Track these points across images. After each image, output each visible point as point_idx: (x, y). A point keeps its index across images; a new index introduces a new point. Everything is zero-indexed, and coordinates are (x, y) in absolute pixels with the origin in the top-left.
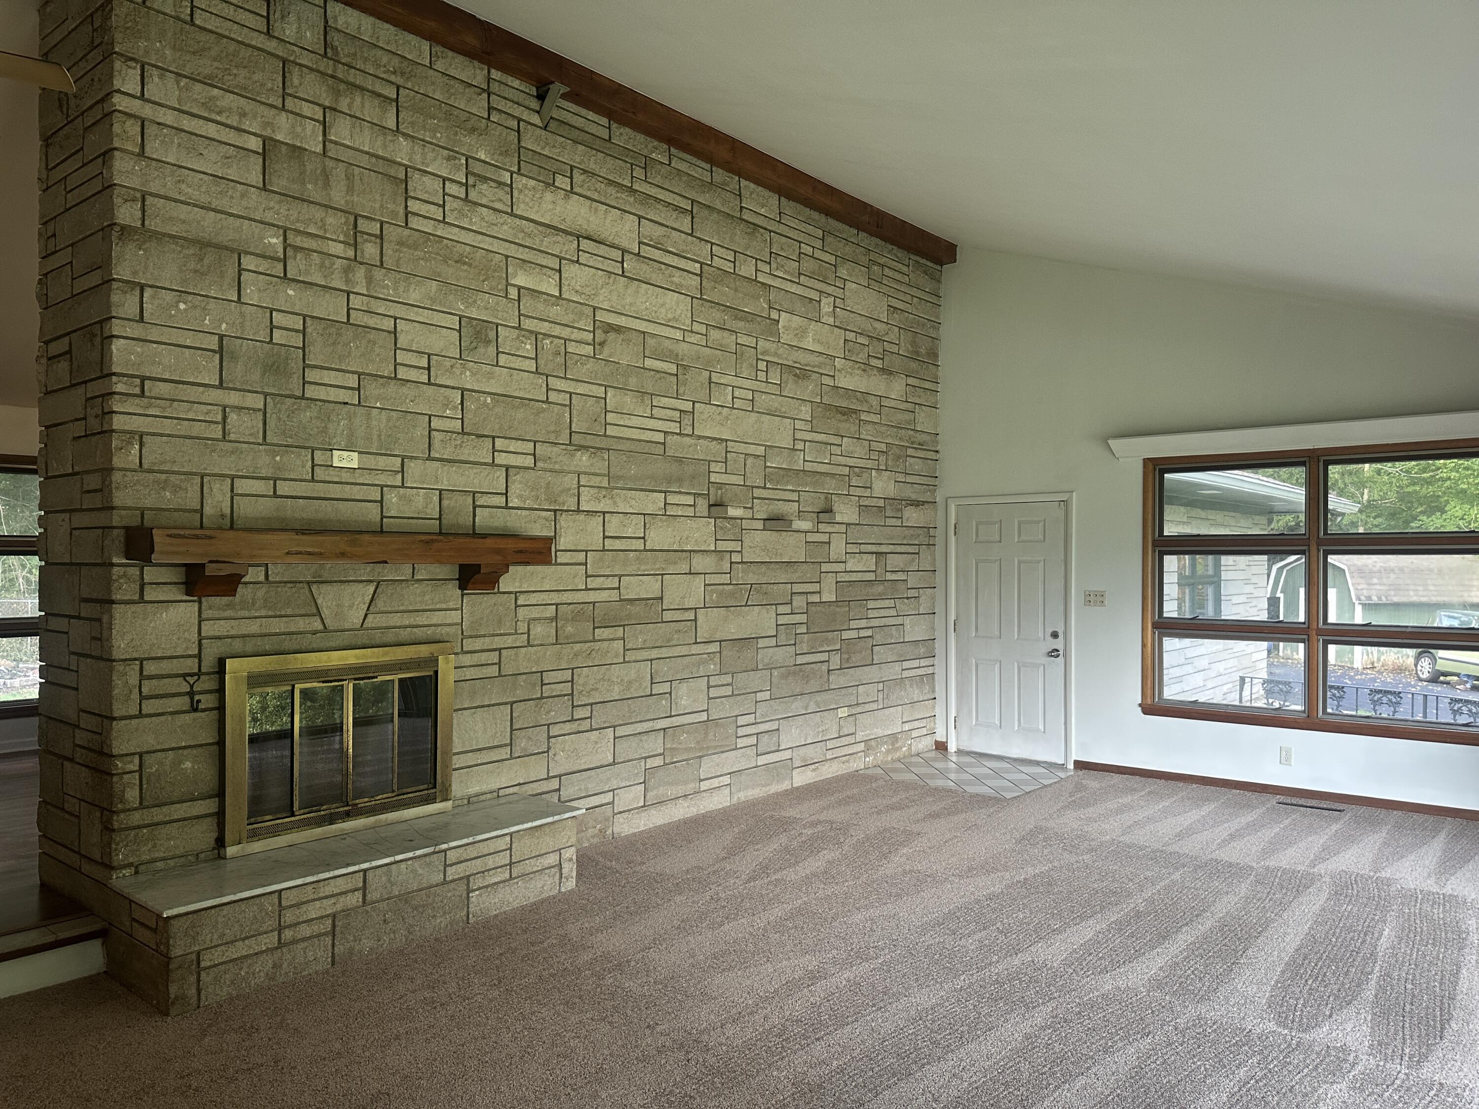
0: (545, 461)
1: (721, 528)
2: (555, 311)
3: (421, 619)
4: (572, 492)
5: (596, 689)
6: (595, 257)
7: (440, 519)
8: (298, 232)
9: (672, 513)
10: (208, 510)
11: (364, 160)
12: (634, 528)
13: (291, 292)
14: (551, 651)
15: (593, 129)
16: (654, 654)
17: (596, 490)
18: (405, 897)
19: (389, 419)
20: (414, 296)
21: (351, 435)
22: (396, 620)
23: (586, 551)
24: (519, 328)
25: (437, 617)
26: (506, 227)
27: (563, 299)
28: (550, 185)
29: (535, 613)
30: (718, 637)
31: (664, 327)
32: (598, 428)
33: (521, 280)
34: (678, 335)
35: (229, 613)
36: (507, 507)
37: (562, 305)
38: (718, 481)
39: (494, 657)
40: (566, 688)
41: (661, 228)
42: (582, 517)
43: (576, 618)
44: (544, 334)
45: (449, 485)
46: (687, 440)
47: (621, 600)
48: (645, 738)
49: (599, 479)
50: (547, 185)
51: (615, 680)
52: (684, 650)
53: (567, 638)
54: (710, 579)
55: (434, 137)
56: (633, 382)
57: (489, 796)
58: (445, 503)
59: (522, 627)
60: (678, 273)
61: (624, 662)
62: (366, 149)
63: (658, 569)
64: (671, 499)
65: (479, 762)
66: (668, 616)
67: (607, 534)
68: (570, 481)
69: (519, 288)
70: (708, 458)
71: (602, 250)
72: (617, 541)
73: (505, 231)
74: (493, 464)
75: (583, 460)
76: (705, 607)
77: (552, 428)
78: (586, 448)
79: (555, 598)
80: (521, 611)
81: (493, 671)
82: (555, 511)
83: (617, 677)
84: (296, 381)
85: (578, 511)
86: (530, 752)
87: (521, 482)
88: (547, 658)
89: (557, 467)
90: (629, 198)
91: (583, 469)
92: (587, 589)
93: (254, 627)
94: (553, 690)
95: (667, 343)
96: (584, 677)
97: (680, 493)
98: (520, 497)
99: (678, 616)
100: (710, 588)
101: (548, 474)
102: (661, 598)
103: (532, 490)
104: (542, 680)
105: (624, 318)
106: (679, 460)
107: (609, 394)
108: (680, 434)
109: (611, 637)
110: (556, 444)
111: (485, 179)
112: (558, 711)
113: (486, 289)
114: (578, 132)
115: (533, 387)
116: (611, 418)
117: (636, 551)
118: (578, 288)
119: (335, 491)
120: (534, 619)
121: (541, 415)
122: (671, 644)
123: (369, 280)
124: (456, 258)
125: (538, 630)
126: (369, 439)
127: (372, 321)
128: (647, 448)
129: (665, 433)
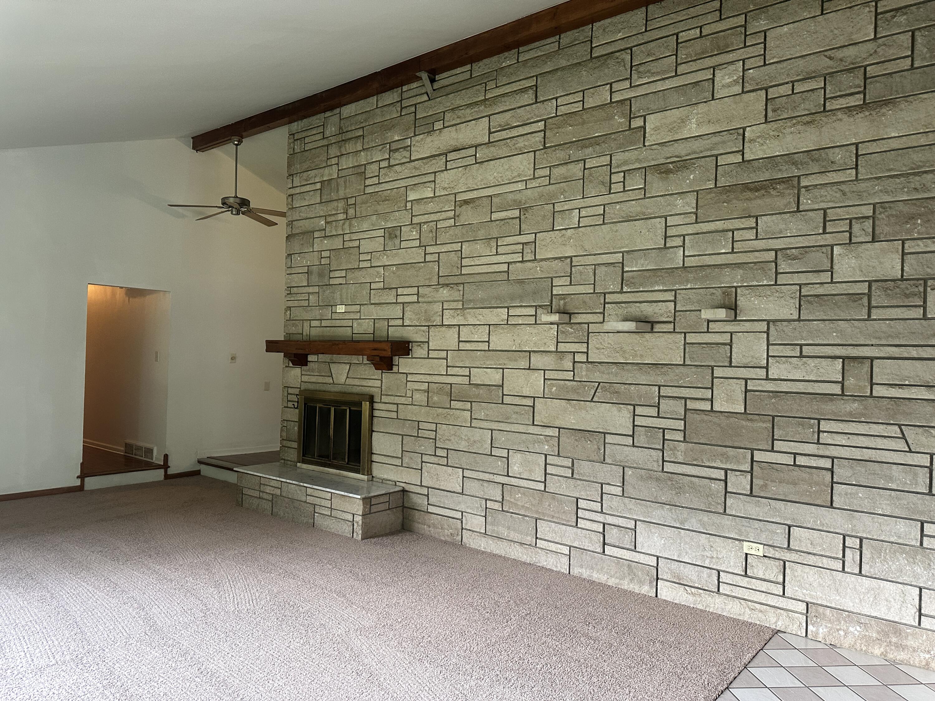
0: (423, 297)
1: (563, 332)
2: (431, 207)
3: (364, 383)
4: (438, 314)
5: (450, 440)
6: (456, 161)
7: (373, 334)
8: (330, 215)
9: (513, 323)
10: (304, 334)
11: (350, 171)
12: (481, 334)
13: (326, 242)
14: (424, 410)
15: (461, 78)
16: (494, 426)
17: (453, 311)
18: (292, 500)
19: (355, 288)
20: (365, 226)
21: (341, 298)
22: (357, 382)
23: (447, 351)
24: (412, 224)
25: (371, 383)
26: (405, 171)
27: (436, 197)
28: (430, 132)
29: (416, 386)
30: (557, 424)
31: (509, 185)
32: (456, 271)
33: (412, 196)
34: (521, 186)
35: (308, 373)
36: (403, 326)
37: (436, 201)
38: (561, 293)
39: (394, 408)
40: (432, 435)
41: (507, 113)
42: (444, 329)
43: (440, 391)
44: (424, 223)
45: (377, 316)
46: (529, 264)
47: (470, 384)
48: (485, 484)
49: (455, 303)
50: (429, 132)
51: (463, 437)
52: (522, 429)
53: (434, 403)
54: (549, 375)
55: (376, 142)
56: (481, 234)
57: (391, 483)
58: (376, 325)
59: (409, 394)
60: (520, 139)
61: (471, 427)
62: (351, 166)
63: (500, 364)
64: (512, 312)
65: (386, 462)
66: (507, 400)
67: (461, 339)
68: (438, 307)
69: (412, 201)
70: (551, 276)
71: (463, 153)
72: (468, 344)
73: (406, 173)
74: (396, 303)
75: (445, 293)
76: (544, 398)
77: (428, 277)
78: (447, 285)
79: (429, 378)
80: (409, 383)
81: (394, 415)
82: (428, 326)
83: (465, 436)
84: (327, 278)
85: (443, 325)
86: (411, 466)
87: (410, 311)
88: (421, 414)
89: (430, 299)
90: (481, 108)
91: (446, 299)
92: (447, 375)
93: (313, 379)
94: (424, 434)
95: (511, 196)
96: (442, 429)
97: (521, 306)
98: (410, 319)
99: (517, 401)
100: (549, 382)
101: (425, 304)
102: (502, 386)
103: (416, 315)
104: (418, 426)
105: (475, 192)
106: (521, 282)
107: (464, 247)
108: (522, 262)
109: (461, 408)
110: (430, 286)
111: (397, 150)
112: (427, 447)
113: (396, 209)
114: (450, 87)
115: (417, 256)
116: (465, 262)
117: (481, 351)
118: (446, 185)
119: (338, 323)
120: (416, 390)
121: (421, 270)
122: (509, 421)
123: (350, 225)
124: (383, 199)
125: (417, 396)
126: (347, 299)
127: (351, 244)
128: (493, 277)
129: (509, 263)
